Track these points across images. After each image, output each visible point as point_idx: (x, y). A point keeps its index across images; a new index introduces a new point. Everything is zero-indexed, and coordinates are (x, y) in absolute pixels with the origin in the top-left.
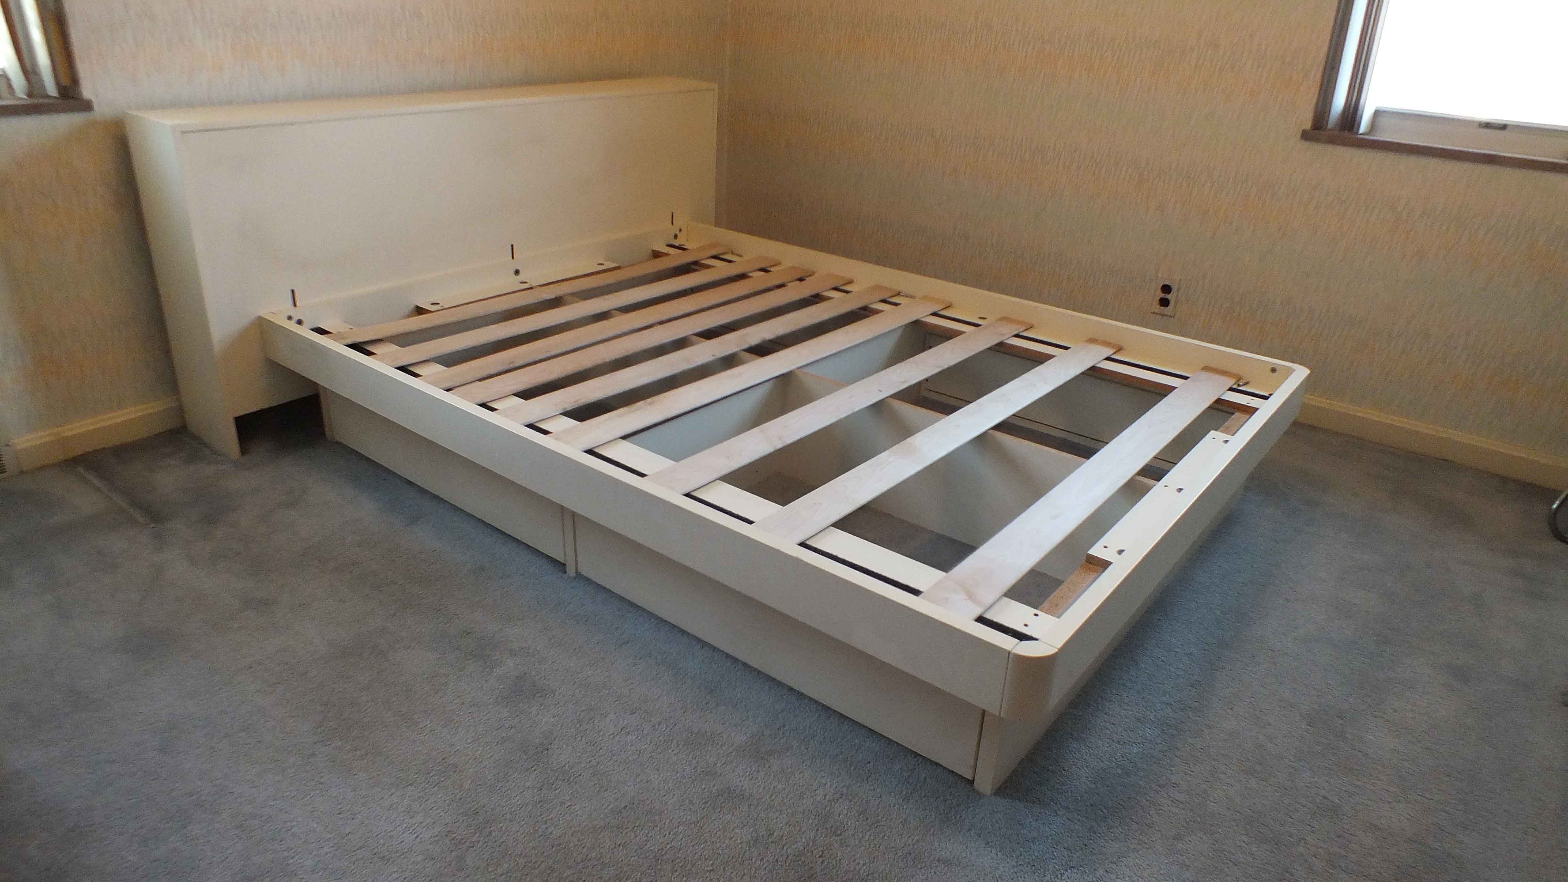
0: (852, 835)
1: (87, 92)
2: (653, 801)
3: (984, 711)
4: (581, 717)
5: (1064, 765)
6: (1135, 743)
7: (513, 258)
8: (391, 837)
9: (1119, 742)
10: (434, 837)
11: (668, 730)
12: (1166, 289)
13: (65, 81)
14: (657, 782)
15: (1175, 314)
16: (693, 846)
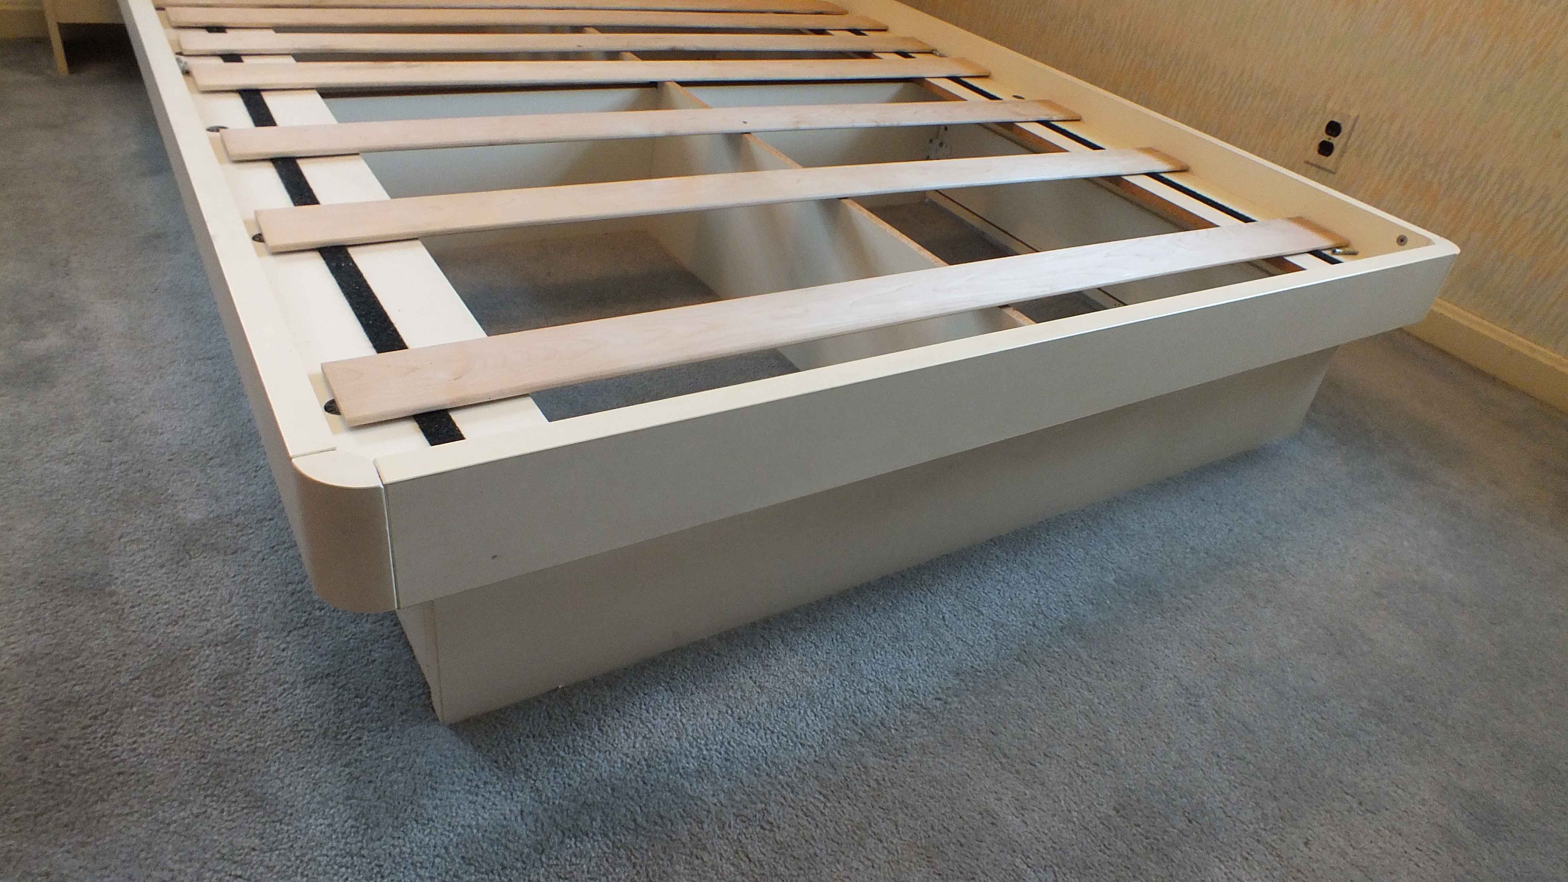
12: (1334, 128)
15: (1337, 168)
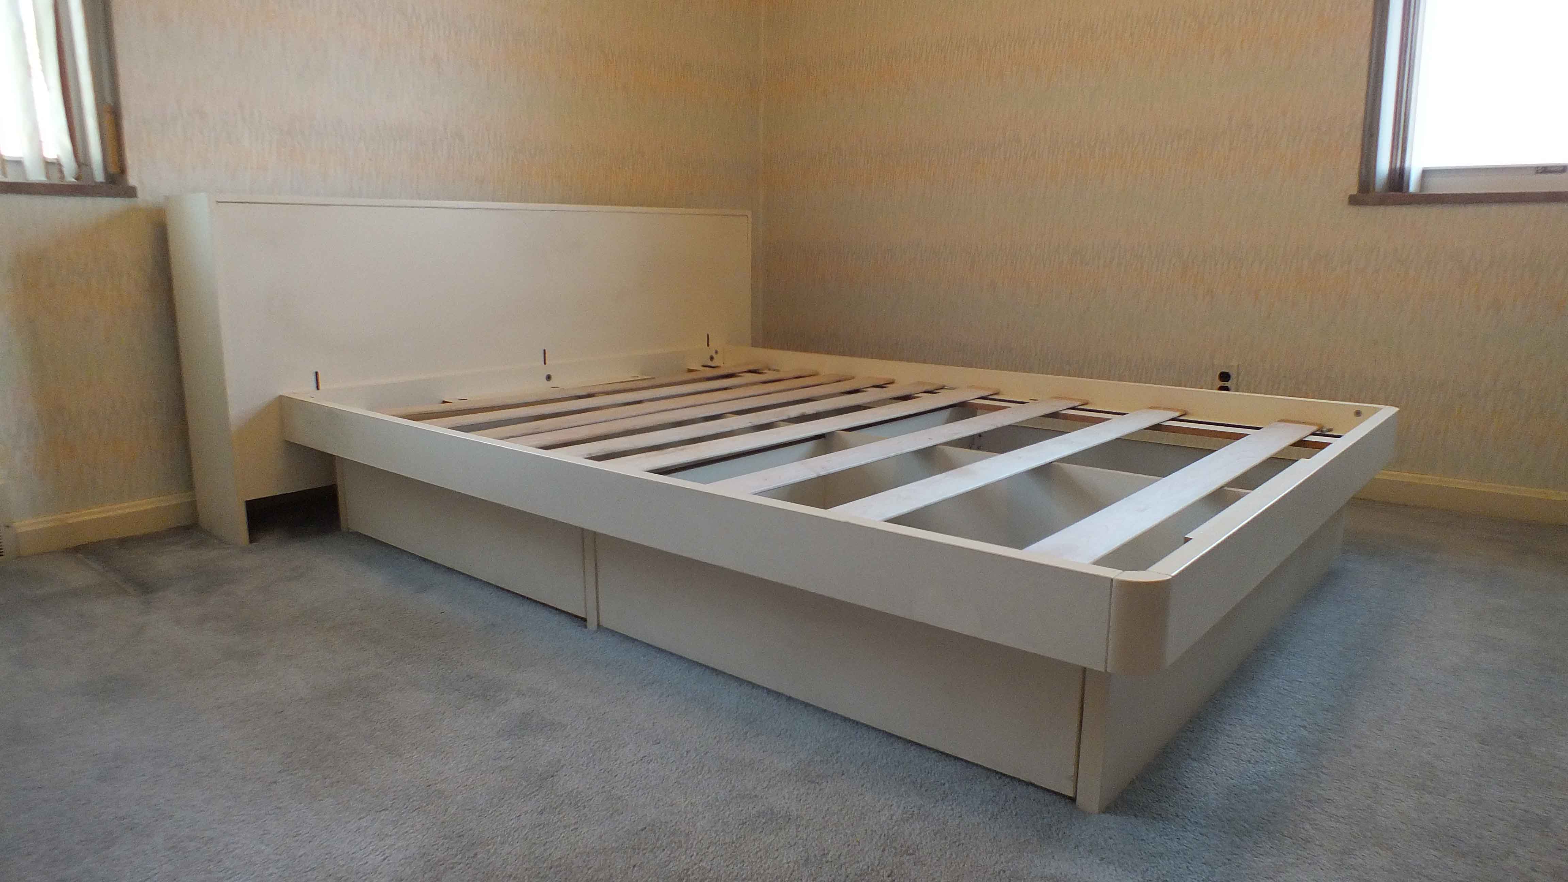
0: (927, 853)
1: (132, 179)
2: (678, 823)
3: (1084, 670)
4: (595, 747)
5: (1186, 783)
6: (1268, 761)
7: (545, 363)
8: (352, 859)
9: (1249, 761)
10: (406, 859)
11: (698, 757)
13: (113, 170)
14: (683, 806)
16: (727, 866)
